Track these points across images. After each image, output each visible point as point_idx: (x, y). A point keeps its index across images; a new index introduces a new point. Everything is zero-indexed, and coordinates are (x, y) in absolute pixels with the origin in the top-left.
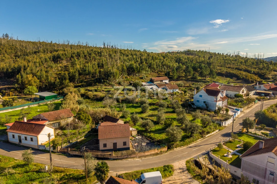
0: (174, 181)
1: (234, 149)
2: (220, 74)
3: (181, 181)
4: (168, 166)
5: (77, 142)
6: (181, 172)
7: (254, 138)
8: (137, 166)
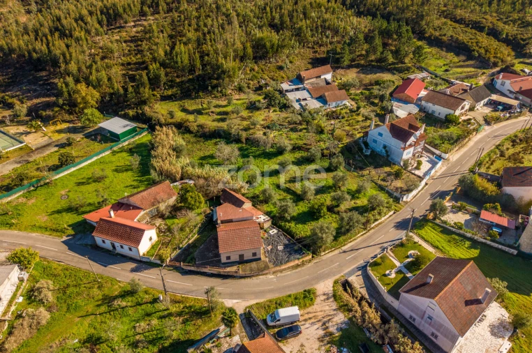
0: (314, 314)
1: (403, 260)
2: (436, 42)
3: (322, 313)
4: (309, 291)
5: (189, 245)
6: (324, 300)
7: (441, 232)
8: (271, 291)
